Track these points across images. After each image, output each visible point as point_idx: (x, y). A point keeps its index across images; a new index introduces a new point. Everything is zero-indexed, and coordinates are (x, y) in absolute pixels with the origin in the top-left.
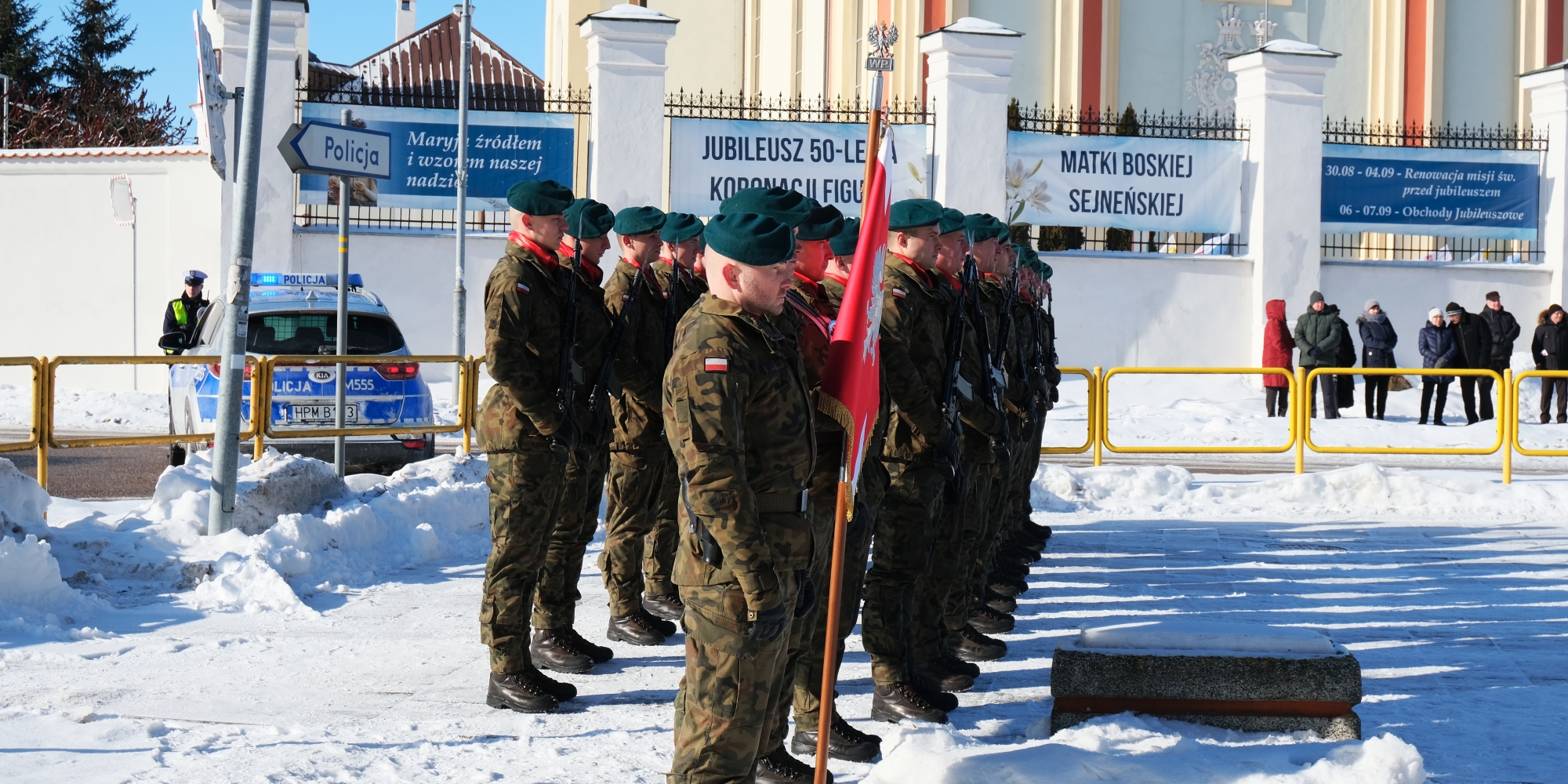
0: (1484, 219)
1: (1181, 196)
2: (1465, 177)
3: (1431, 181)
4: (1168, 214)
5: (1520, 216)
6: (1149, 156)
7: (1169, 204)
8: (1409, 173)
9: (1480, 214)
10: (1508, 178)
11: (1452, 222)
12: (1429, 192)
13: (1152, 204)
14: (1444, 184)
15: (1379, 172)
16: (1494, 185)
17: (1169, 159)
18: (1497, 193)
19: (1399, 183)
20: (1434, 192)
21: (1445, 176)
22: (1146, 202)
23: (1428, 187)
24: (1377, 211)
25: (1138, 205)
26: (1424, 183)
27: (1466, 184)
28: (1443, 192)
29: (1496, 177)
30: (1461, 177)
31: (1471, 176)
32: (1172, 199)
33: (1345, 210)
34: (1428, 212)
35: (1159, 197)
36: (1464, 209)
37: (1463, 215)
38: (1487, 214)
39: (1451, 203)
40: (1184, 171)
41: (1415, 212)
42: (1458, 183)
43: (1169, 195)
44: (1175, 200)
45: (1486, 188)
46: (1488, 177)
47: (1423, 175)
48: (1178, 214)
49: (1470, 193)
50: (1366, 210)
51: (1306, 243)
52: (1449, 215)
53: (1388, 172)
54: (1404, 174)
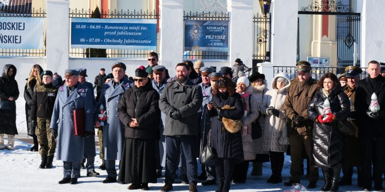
0: (135, 43)
1: (20, 37)
2: (128, 28)
3: (115, 30)
4: (16, 42)
5: (150, 42)
6: (8, 23)
7: (16, 39)
8: (106, 27)
9: (134, 41)
10: (145, 28)
11: (123, 44)
12: (115, 33)
13: (9, 39)
14: (120, 31)
15: (95, 27)
16: (139, 31)
17: (16, 24)
18: (140, 34)
19: (103, 30)
20: (116, 33)
21: (121, 28)
22: (7, 39)
23: (114, 32)
24: (94, 40)
25: (4, 40)
26: (113, 30)
27: (129, 31)
28: (120, 34)
29: (140, 28)
30: (127, 28)
31: (131, 28)
32: (17, 38)
33: (82, 40)
34: (114, 41)
35: (12, 37)
36: (127, 39)
37: (127, 41)
38: (137, 41)
39: (122, 37)
40: (21, 28)
41: (109, 41)
42: (126, 30)
43: (16, 36)
44: (18, 38)
45: (136, 32)
46: (138, 28)
47: (111, 28)
48: (20, 43)
49: (130, 34)
50: (90, 40)
51: (63, 52)
52: (122, 42)
53: (99, 27)
54: (104, 27)
